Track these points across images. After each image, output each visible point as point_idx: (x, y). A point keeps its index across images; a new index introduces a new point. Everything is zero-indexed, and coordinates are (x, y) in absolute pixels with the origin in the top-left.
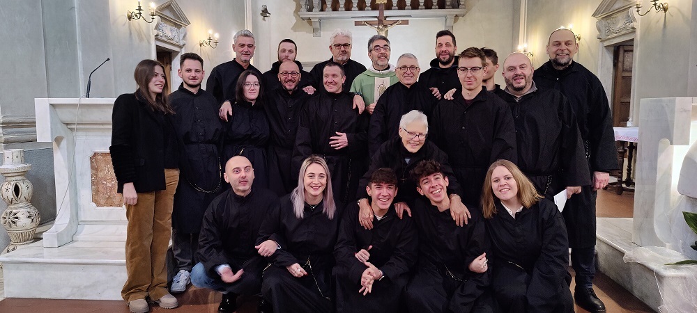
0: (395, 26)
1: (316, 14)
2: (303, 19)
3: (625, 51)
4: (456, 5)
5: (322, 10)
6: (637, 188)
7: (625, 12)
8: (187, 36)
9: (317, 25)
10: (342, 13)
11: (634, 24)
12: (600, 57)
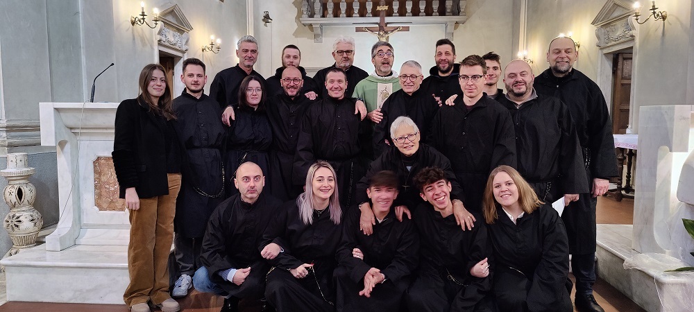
0: (396, 32)
1: (317, 20)
2: (304, 25)
3: (624, 59)
4: (456, 11)
5: (323, 16)
6: (636, 195)
7: (625, 20)
8: (190, 41)
9: (319, 31)
10: (343, 19)
11: (633, 32)
12: (599, 64)
